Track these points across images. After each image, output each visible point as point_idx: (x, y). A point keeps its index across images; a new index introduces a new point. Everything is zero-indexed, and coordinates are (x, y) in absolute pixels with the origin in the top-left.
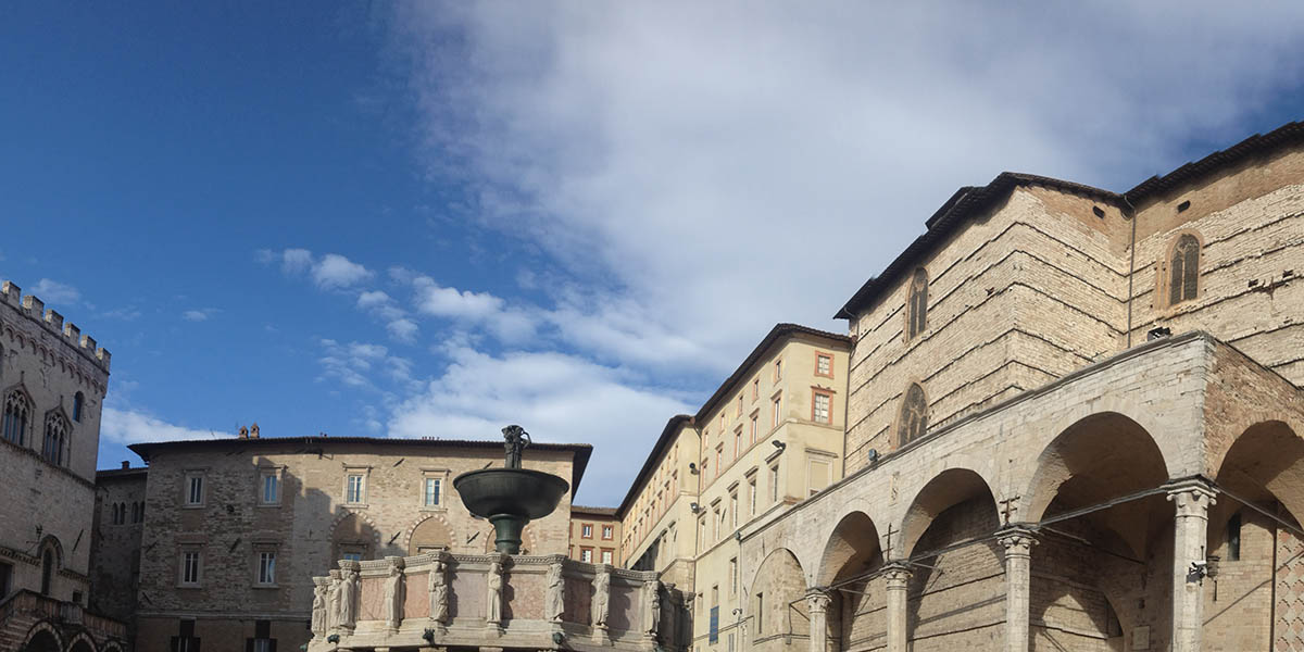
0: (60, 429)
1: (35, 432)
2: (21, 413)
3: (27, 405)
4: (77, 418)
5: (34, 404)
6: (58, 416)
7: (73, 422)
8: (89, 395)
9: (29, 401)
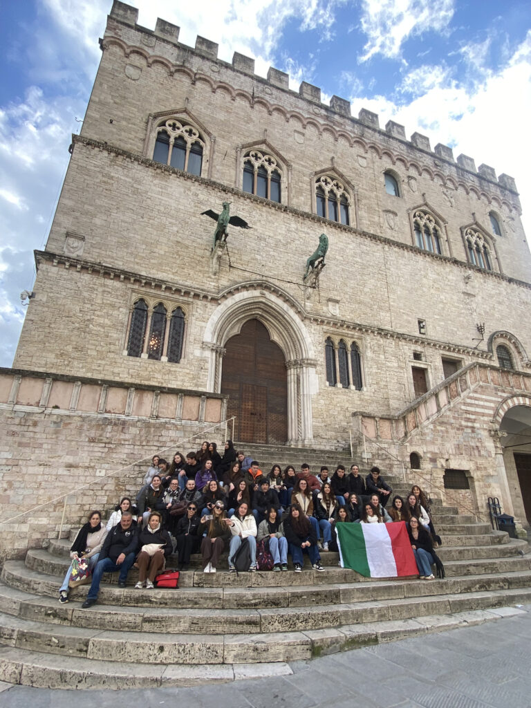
0: (481, 243)
1: (452, 244)
2: (432, 231)
3: (437, 223)
4: (498, 232)
5: (443, 220)
6: (476, 231)
7: (495, 235)
8: (503, 213)
9: (439, 219)
